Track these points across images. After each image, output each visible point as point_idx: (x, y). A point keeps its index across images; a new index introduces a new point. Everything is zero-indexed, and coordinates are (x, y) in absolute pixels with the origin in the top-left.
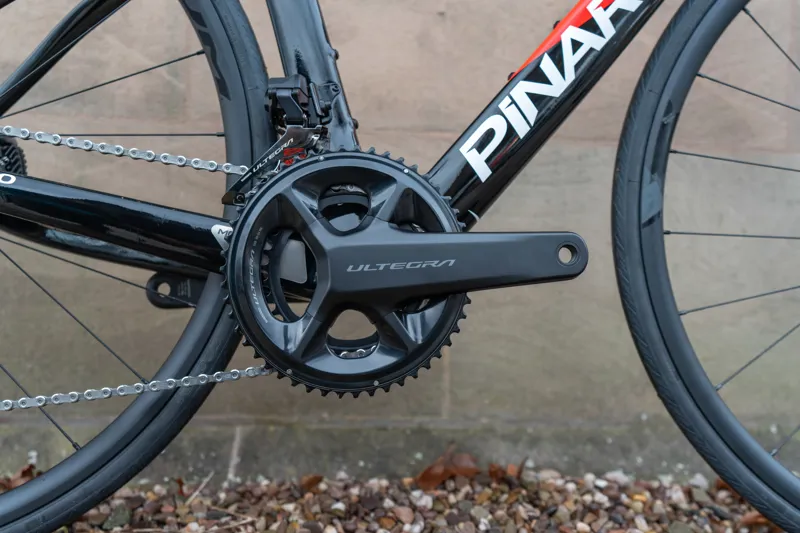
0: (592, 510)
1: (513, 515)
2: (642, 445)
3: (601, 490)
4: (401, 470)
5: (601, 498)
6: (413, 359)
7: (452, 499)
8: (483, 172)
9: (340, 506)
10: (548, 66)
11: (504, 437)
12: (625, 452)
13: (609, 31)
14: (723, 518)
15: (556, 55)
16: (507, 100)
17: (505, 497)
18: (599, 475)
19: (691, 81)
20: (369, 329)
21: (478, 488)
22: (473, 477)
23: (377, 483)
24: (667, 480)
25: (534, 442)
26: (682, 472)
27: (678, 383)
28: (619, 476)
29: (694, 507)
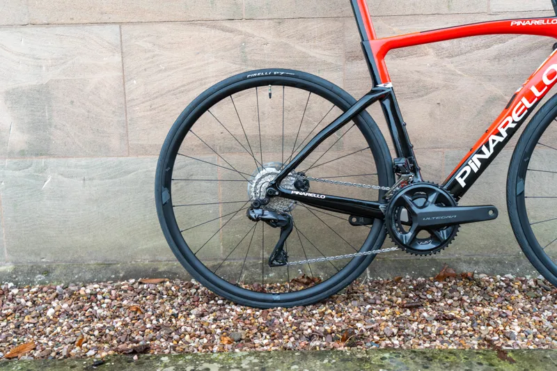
0: (499, 288)
1: (472, 290)
2: (519, 264)
3: (503, 281)
4: (428, 275)
5: (502, 283)
6: (442, 244)
7: (449, 284)
8: (463, 184)
9: (412, 287)
10: (484, 149)
11: (465, 262)
12: (513, 266)
13: (505, 135)
14: (547, 290)
15: (487, 145)
16: (471, 161)
17: (468, 284)
18: (502, 275)
19: (535, 146)
20: (429, 235)
21: (458, 281)
22: (455, 277)
23: (421, 279)
24: (528, 277)
25: (477, 263)
26: (535, 274)
27: (529, 248)
28: (510, 276)
29: (538, 286)
